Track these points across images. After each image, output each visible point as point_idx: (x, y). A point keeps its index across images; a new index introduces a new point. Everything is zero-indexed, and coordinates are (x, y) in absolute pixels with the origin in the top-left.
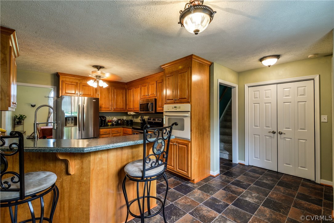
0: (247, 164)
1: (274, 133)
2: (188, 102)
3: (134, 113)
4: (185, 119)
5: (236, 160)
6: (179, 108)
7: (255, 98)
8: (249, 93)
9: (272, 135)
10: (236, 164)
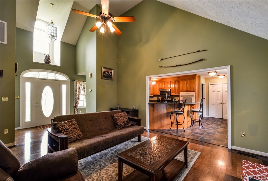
0: (209, 117)
1: (221, 103)
2: (194, 92)
3: (153, 96)
4: (192, 98)
5: (205, 115)
6: (189, 93)
7: (213, 89)
8: (211, 87)
9: (220, 104)
10: (205, 117)
